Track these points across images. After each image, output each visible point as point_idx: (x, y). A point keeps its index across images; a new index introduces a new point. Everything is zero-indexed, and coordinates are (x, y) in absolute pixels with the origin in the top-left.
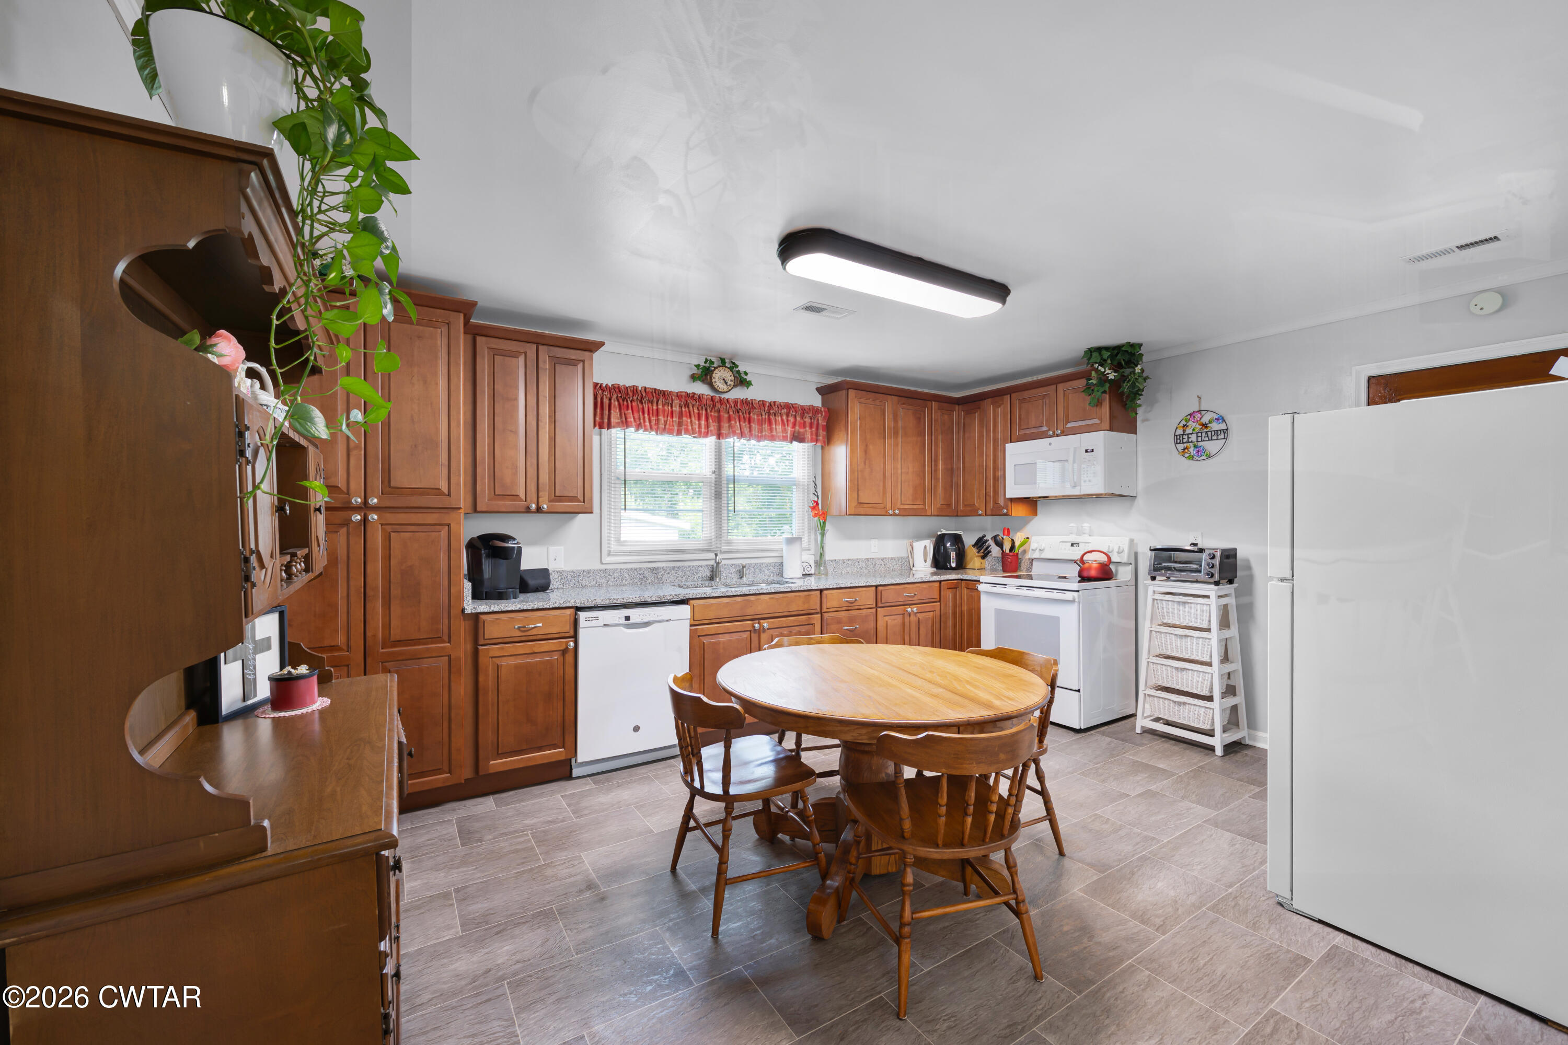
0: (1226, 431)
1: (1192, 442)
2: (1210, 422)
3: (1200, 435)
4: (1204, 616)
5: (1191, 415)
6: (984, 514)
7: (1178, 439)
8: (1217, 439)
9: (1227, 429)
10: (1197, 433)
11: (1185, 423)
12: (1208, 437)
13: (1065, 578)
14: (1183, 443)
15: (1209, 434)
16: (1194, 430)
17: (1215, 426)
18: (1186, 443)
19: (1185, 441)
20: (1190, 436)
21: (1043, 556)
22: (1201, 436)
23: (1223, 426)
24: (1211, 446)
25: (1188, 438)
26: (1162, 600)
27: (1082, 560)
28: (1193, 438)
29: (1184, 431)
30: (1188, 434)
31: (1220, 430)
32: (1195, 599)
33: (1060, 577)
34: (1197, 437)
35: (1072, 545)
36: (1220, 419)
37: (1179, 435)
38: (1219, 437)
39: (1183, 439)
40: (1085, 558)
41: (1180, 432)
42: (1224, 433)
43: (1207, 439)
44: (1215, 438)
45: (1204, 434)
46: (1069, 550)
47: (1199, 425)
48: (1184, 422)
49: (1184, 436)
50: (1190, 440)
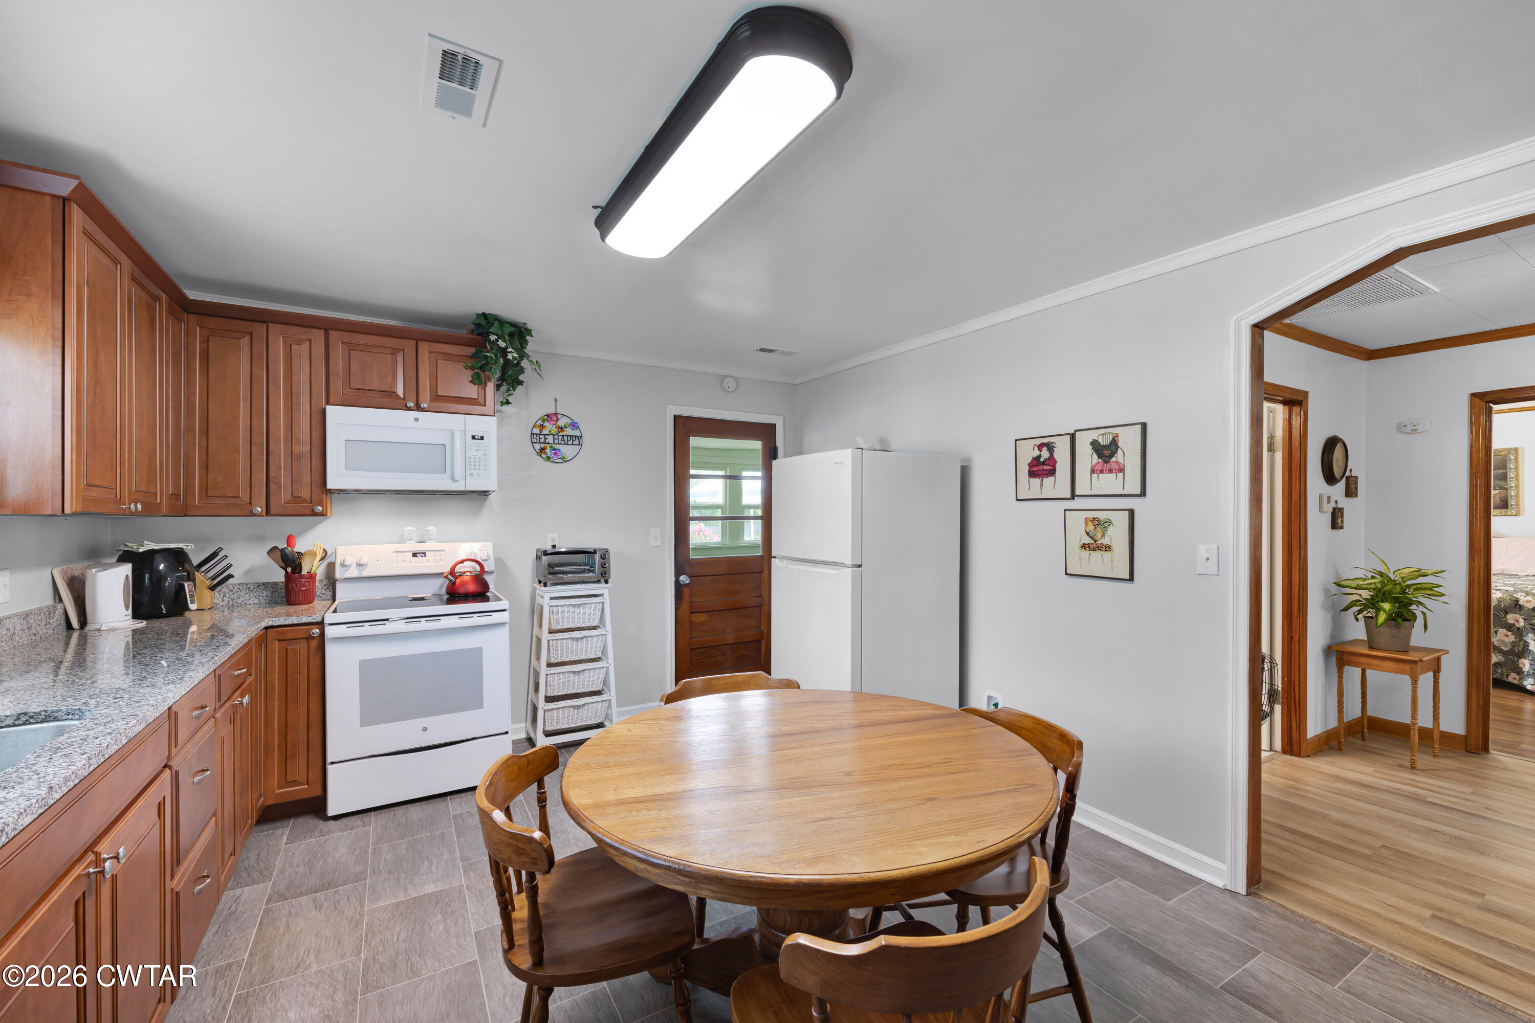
0: (579, 438)
1: (548, 443)
2: (565, 427)
3: (556, 437)
4: (597, 614)
5: (548, 415)
6: (264, 513)
7: (535, 437)
8: (573, 444)
9: (581, 436)
10: (554, 435)
11: (542, 423)
12: (564, 440)
13: (422, 599)
14: (540, 443)
15: (565, 438)
16: (550, 431)
17: (569, 431)
18: (543, 443)
19: (541, 441)
20: (547, 437)
21: (366, 573)
22: (558, 439)
23: (576, 433)
24: (567, 450)
25: (545, 439)
26: (558, 606)
27: (452, 572)
28: (550, 439)
29: (541, 431)
30: (545, 435)
31: (575, 436)
32: (590, 599)
33: (415, 599)
34: (554, 439)
35: (415, 555)
36: (574, 425)
37: (536, 434)
38: (574, 443)
39: (540, 439)
40: (456, 570)
41: (536, 431)
42: (579, 440)
43: (563, 442)
44: (570, 442)
45: (560, 437)
46: (411, 561)
47: (556, 428)
48: (540, 422)
49: (541, 436)
50: (547, 441)
